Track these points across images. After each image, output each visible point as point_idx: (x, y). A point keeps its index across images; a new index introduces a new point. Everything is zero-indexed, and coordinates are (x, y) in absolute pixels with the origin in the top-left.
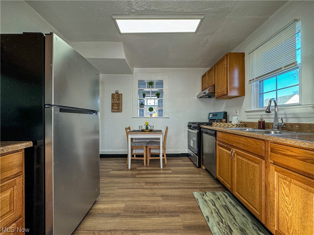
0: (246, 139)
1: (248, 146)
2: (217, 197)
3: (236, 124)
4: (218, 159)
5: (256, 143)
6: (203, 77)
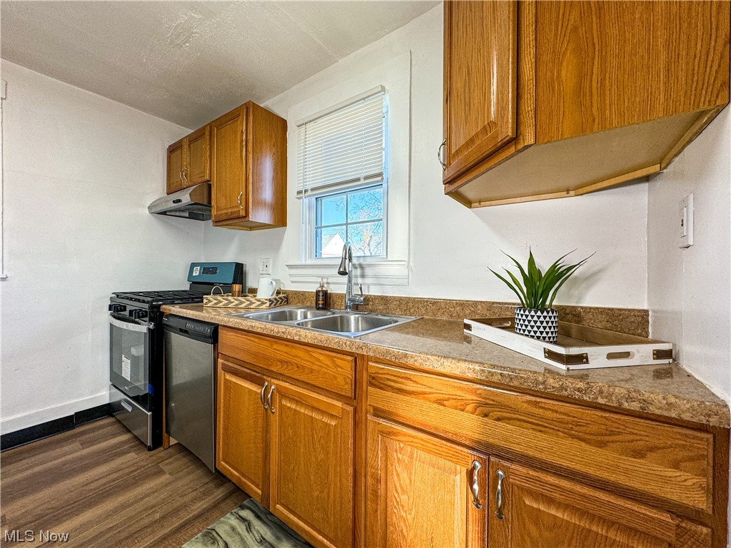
0: (308, 352)
1: (312, 371)
3: (269, 298)
4: (222, 414)
5: (334, 362)
6: (173, 150)
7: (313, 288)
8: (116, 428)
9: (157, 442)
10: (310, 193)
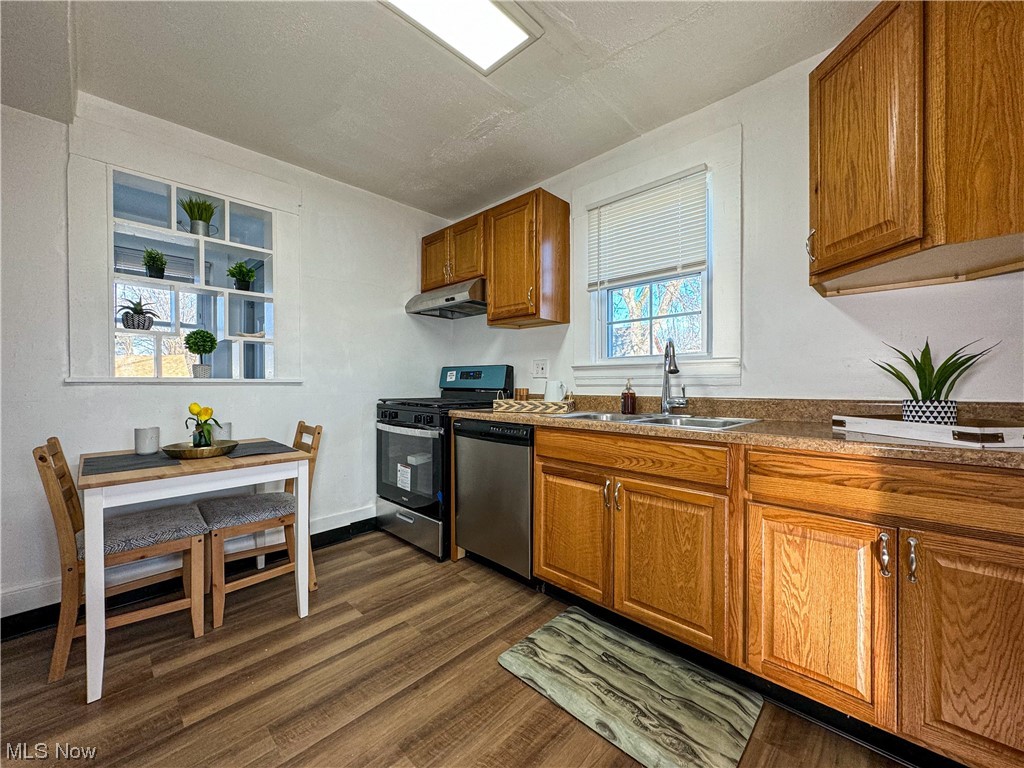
0: (668, 446)
1: (673, 464)
2: (569, 639)
5: (703, 454)
6: (429, 242)
7: (618, 392)
8: (388, 541)
9: (447, 554)
10: (606, 285)
